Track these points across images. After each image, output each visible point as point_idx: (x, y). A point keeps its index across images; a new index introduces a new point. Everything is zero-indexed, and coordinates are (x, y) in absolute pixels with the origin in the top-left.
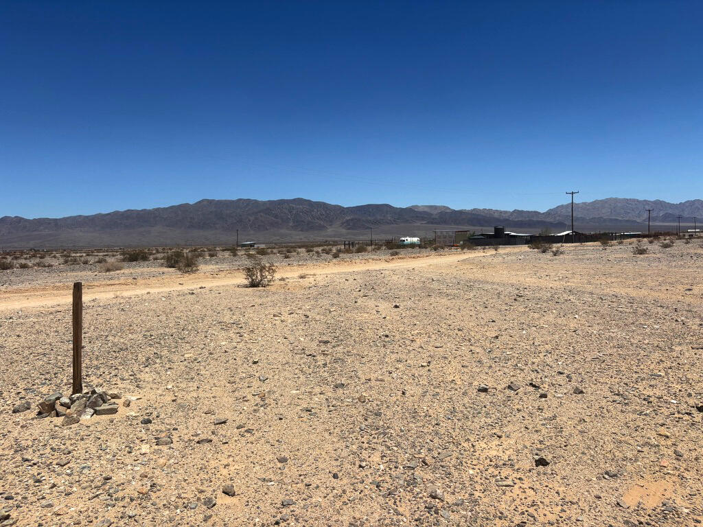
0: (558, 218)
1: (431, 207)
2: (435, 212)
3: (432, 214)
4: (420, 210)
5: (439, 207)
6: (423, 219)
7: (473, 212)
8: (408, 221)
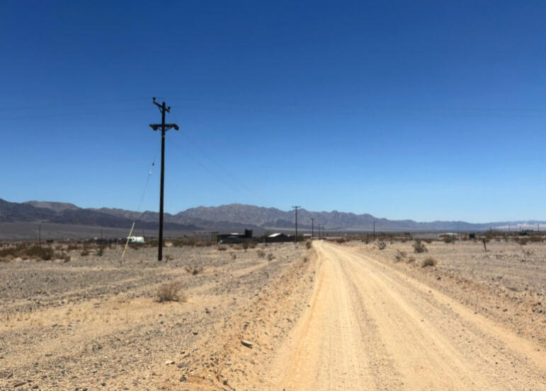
0: (188, 221)
1: (53, 204)
2: (58, 210)
3: (54, 212)
4: (39, 206)
5: (63, 204)
6: (44, 217)
7: (103, 212)
8: (24, 218)
